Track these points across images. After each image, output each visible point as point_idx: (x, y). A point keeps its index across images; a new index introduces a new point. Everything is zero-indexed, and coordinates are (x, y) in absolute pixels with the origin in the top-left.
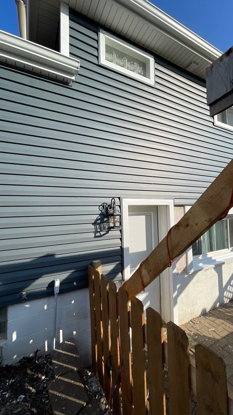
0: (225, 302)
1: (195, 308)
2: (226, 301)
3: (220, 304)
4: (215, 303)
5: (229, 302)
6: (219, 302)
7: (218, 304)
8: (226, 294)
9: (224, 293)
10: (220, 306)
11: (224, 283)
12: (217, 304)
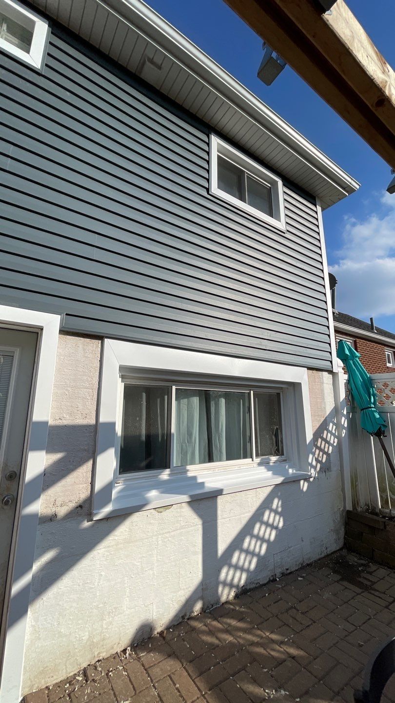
0: (224, 599)
1: (111, 623)
2: (226, 594)
3: (204, 605)
4: (189, 603)
5: (237, 596)
6: (202, 598)
7: (198, 607)
8: (225, 574)
9: (219, 571)
10: (203, 610)
11: (222, 546)
12: (193, 605)
